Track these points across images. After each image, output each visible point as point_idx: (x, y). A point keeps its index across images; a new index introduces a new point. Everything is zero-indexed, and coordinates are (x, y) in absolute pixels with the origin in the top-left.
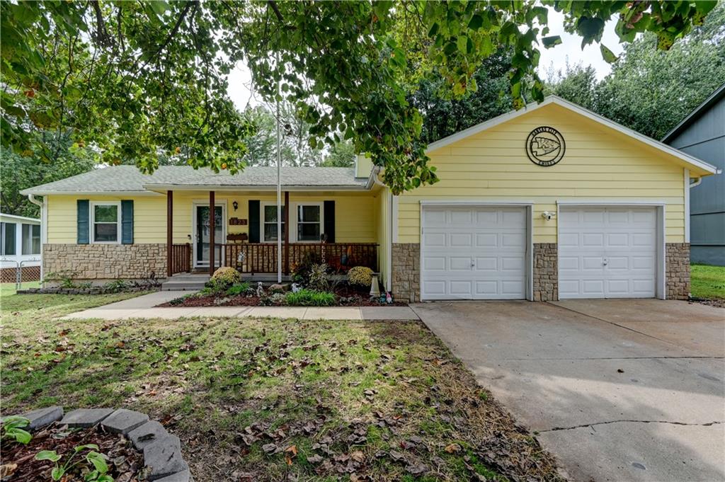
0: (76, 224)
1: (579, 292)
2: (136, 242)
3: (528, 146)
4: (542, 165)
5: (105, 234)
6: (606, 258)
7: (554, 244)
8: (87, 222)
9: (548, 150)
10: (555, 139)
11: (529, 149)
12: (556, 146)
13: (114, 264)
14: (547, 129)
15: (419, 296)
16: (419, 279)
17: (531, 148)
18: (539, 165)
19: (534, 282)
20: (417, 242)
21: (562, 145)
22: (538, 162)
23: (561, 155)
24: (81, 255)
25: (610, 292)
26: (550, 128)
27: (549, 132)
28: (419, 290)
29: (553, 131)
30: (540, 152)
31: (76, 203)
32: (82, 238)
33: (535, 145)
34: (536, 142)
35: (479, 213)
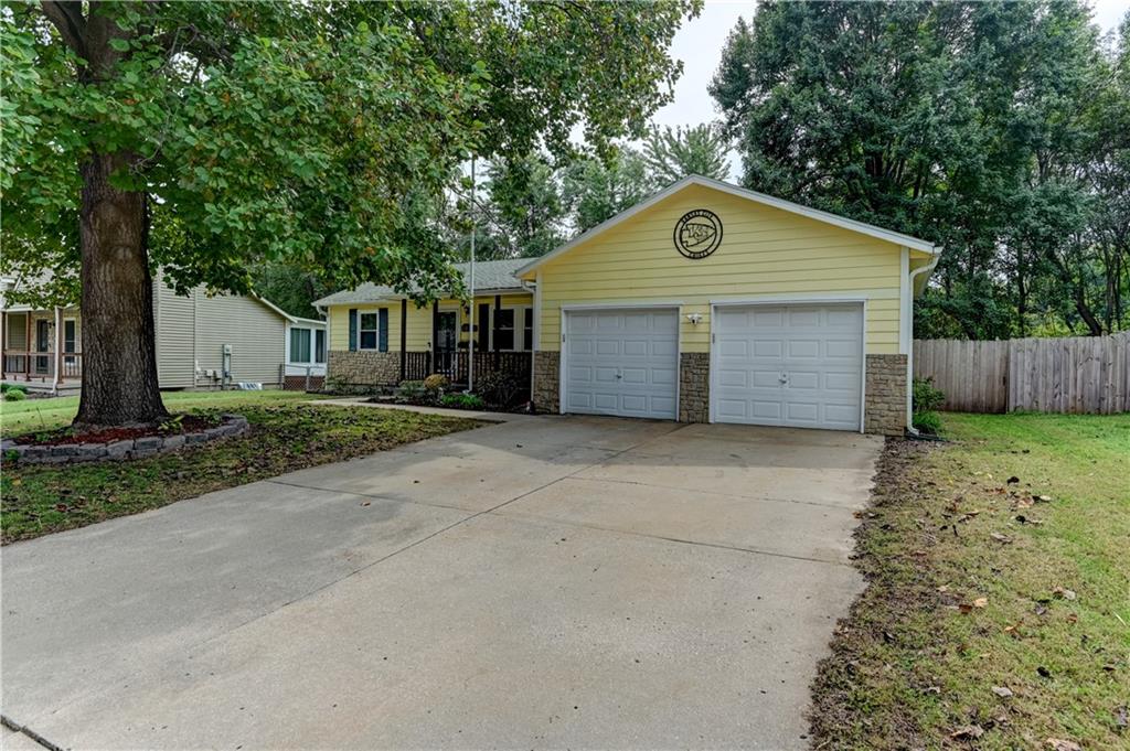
0: (348, 332)
1: (746, 415)
2: (390, 349)
3: (677, 236)
4: (694, 258)
5: (368, 341)
6: (787, 374)
7: (705, 354)
8: (355, 331)
9: (701, 238)
10: (710, 224)
11: (678, 240)
12: (711, 232)
13: (374, 370)
14: (701, 213)
15: (558, 407)
16: (558, 389)
17: (681, 238)
18: (689, 257)
19: (681, 399)
20: (557, 350)
21: (718, 231)
22: (688, 254)
23: (716, 243)
24: (352, 361)
25: (790, 418)
26: (704, 211)
27: (703, 216)
28: (558, 401)
29: (709, 214)
30: (692, 241)
31: (348, 313)
32: (352, 346)
33: (685, 234)
34: (687, 229)
35: (628, 318)
